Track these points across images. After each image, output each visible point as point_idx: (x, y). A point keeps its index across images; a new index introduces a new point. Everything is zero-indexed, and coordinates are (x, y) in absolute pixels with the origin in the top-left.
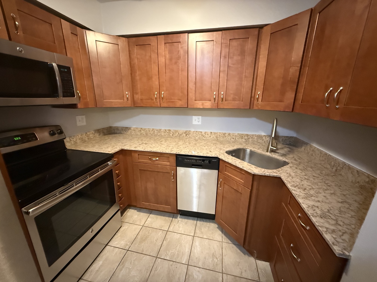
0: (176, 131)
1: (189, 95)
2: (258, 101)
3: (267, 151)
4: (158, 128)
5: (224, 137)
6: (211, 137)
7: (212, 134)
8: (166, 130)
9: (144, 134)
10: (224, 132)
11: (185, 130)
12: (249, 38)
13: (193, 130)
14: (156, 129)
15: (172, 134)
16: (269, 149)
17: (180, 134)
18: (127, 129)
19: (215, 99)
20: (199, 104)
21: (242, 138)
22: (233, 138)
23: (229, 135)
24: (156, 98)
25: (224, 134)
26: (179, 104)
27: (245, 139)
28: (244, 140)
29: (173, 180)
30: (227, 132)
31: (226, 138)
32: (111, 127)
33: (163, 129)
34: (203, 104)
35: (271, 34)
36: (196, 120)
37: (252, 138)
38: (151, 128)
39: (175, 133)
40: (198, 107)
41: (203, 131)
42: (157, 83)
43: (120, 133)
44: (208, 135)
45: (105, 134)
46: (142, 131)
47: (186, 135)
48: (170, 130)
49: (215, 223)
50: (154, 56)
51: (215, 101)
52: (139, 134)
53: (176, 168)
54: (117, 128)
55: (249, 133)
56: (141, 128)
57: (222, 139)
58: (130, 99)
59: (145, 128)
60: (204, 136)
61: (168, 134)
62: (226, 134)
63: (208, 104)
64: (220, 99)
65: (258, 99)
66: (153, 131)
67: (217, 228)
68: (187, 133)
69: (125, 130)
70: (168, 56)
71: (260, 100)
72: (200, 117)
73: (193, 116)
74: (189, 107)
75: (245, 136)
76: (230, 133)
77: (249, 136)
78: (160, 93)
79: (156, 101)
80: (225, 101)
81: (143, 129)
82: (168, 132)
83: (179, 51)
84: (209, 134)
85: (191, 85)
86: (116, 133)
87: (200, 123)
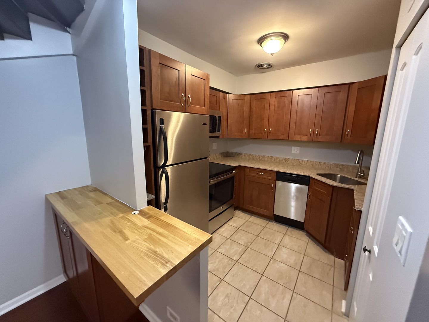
0: (277, 158)
1: (290, 131)
2: (347, 136)
3: (356, 177)
4: (263, 155)
5: (320, 165)
6: (308, 164)
7: (309, 162)
8: (270, 157)
9: (252, 158)
10: (319, 161)
11: (285, 157)
12: (340, 91)
13: (292, 158)
14: (261, 155)
15: (274, 160)
16: (358, 175)
17: (280, 160)
18: (239, 154)
19: (311, 134)
20: (298, 138)
21: (337, 167)
22: (328, 167)
23: (324, 163)
24: (265, 133)
25: (319, 163)
26: (282, 137)
27: (340, 168)
28: (338, 169)
29: (272, 191)
30: (322, 161)
31: (321, 166)
32: (228, 152)
33: (267, 155)
34: (300, 138)
35: (358, 89)
36: (295, 150)
37: (347, 168)
38: (257, 154)
39: (276, 159)
40: (297, 140)
41: (301, 159)
42: (267, 123)
43: (234, 157)
44: (304, 162)
45: (224, 157)
46: (250, 157)
47: (286, 161)
48: (272, 157)
49: (305, 232)
50: (267, 106)
51: (310, 136)
52: (248, 158)
53: (276, 182)
54: (232, 153)
55: (344, 163)
56: (250, 154)
57: (318, 167)
58: (247, 133)
59: (253, 154)
60: (301, 163)
61: (270, 159)
62: (321, 162)
63: (305, 138)
64: (315, 135)
65: (348, 135)
66: (259, 157)
67: (306, 235)
68: (286, 160)
69: (237, 155)
70: (276, 105)
71: (349, 136)
72: (299, 148)
73: (293, 147)
74: (289, 139)
75: (340, 166)
76: (325, 162)
77: (344, 166)
78: (268, 130)
79: (265, 134)
80: (320, 136)
81: (252, 155)
82: (270, 158)
83: (285, 102)
84: (306, 162)
85: (293, 125)
86: (231, 157)
87: (298, 152)
